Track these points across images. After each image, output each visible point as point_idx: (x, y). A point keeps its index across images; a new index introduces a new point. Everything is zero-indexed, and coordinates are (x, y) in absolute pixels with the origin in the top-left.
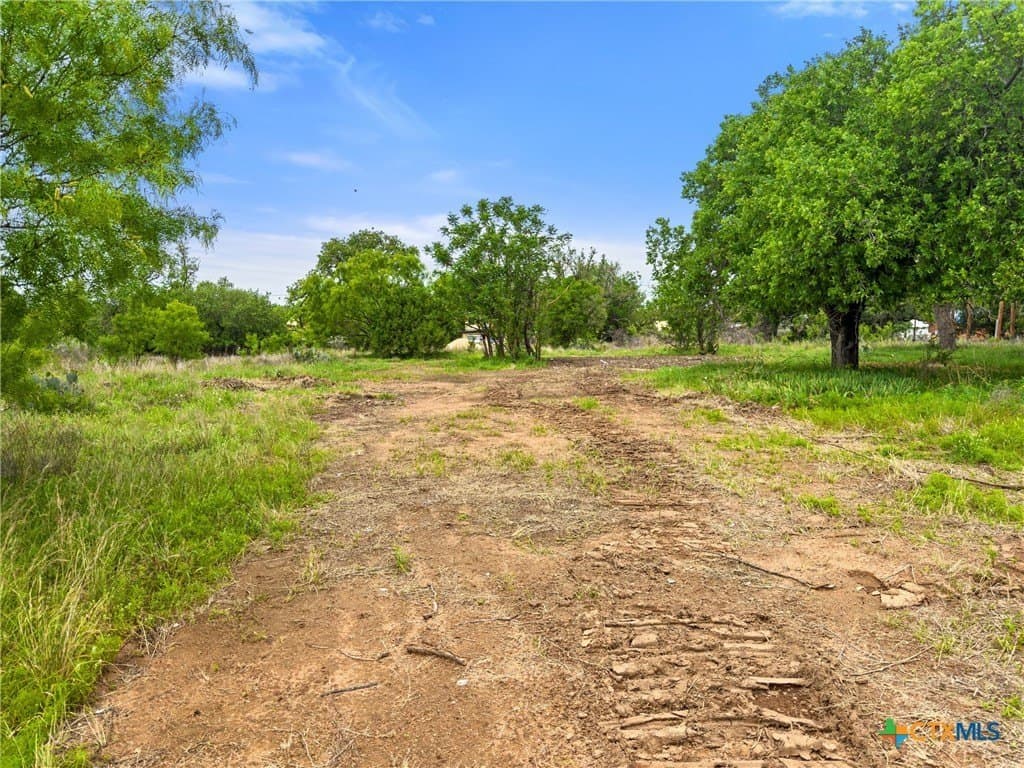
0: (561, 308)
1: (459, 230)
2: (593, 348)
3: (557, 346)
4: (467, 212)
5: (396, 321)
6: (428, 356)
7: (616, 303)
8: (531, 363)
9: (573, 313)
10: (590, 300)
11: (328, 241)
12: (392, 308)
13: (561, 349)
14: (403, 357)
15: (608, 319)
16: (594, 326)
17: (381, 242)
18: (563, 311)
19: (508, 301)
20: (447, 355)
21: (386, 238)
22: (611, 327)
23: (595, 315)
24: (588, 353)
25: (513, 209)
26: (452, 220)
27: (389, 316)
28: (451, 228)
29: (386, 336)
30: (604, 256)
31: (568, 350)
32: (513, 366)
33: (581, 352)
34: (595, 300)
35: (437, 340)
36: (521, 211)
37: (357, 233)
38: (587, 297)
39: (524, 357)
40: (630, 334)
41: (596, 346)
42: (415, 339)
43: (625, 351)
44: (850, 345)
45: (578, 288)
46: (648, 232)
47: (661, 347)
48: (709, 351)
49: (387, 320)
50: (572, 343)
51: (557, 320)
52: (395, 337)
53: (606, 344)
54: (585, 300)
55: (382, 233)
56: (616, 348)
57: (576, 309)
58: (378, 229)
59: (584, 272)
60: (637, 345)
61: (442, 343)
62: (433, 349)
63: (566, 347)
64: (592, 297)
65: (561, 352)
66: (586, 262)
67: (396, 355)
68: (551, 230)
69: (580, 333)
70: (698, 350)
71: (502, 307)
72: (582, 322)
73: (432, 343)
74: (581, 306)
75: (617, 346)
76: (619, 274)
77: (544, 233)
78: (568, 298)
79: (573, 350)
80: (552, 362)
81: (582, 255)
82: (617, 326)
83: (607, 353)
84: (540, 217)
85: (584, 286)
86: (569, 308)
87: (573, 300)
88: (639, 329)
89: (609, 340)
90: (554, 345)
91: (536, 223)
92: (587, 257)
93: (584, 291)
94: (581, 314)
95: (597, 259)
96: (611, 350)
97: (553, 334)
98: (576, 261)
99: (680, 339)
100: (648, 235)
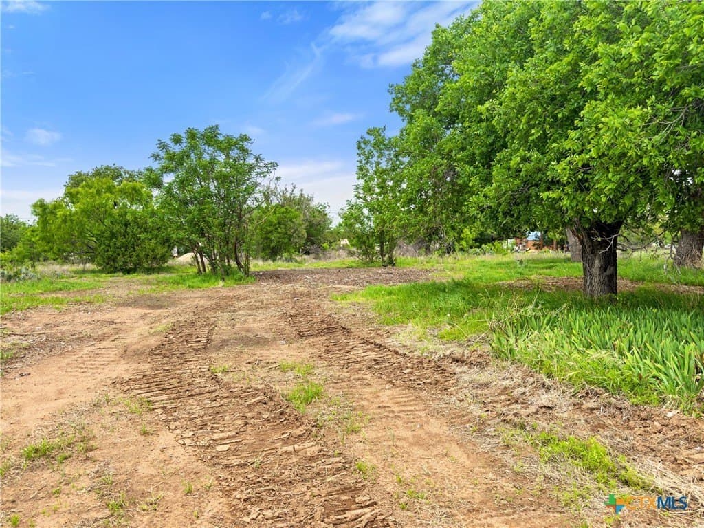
0: (269, 229)
1: (171, 157)
2: (296, 261)
3: (267, 259)
4: (177, 140)
5: (120, 241)
6: (150, 271)
7: (312, 226)
8: (240, 279)
9: (279, 233)
10: (293, 222)
11: (74, 174)
12: (116, 228)
13: (270, 262)
14: (128, 272)
15: (307, 238)
16: (296, 243)
17: (121, 175)
18: (271, 232)
19: (216, 222)
20: (169, 270)
21: (125, 172)
22: (309, 243)
23: (297, 235)
24: (291, 266)
25: (221, 138)
26: (164, 146)
27: (113, 235)
28: (162, 154)
29: (110, 253)
30: (302, 191)
31: (276, 262)
32: (221, 283)
33: (286, 264)
34: (296, 222)
35: (159, 256)
36: (229, 140)
37: (99, 167)
38: (291, 221)
39: (233, 273)
40: (324, 249)
41: (299, 259)
42: (138, 256)
43: (321, 264)
44: (609, 271)
45: (283, 213)
46: (359, 143)
47: (350, 261)
48: (390, 264)
49: (112, 239)
50: (279, 257)
51: (267, 238)
52: (119, 255)
53: (306, 257)
54: (289, 223)
55: (122, 168)
56: (314, 260)
57: (282, 230)
58: (118, 165)
59: (287, 201)
60: (330, 258)
61: (164, 258)
62: (155, 264)
63: (274, 260)
64: (294, 220)
65: (269, 266)
66: (288, 195)
67: (121, 270)
68: (258, 159)
69: (285, 249)
70: (381, 264)
71: (210, 227)
72: (287, 240)
73: (155, 258)
74: (285, 228)
75: (315, 258)
76: (313, 204)
77: (251, 161)
78: (275, 221)
79: (280, 263)
80: (261, 276)
81: (286, 189)
82: (313, 243)
83: (306, 266)
84: (246, 145)
85: (287, 211)
86: (276, 229)
87: (279, 223)
88: (330, 246)
89: (308, 253)
90: (265, 259)
91: (244, 151)
92: (290, 192)
93: (288, 216)
94: (286, 234)
95: (297, 193)
96: (309, 263)
97: (264, 250)
98: (281, 194)
99: (366, 254)
100: (359, 148)
